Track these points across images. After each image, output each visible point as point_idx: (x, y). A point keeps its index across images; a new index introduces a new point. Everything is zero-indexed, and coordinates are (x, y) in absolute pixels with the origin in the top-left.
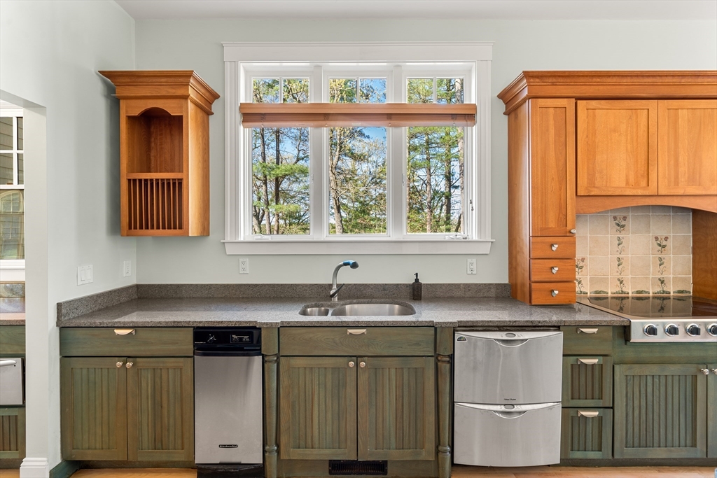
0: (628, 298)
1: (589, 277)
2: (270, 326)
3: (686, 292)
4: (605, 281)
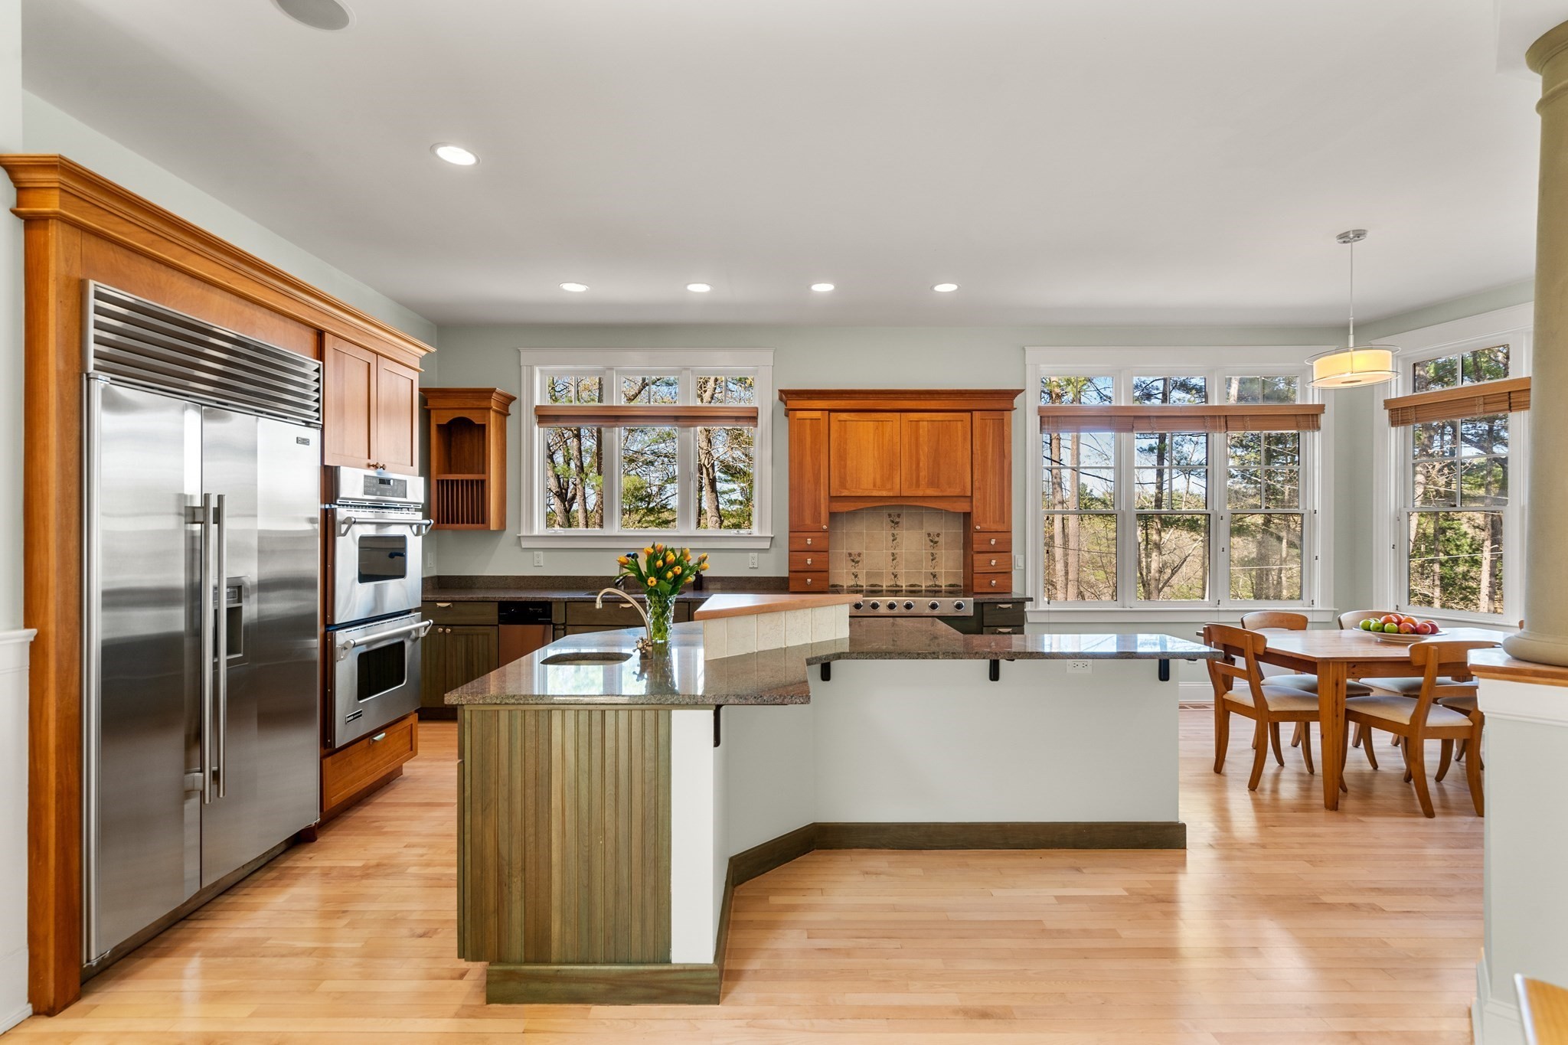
0: (902, 591)
1: (865, 571)
2: (559, 601)
3: (957, 586)
4: (879, 575)
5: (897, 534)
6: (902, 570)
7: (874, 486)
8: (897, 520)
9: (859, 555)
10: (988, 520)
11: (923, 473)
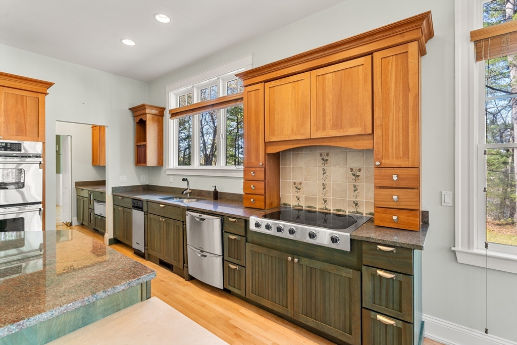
0: (330, 213)
1: (304, 196)
2: (145, 200)
4: (314, 199)
5: (326, 169)
6: (330, 197)
7: (293, 132)
8: (327, 158)
9: (300, 184)
10: (390, 155)
11: (329, 118)
